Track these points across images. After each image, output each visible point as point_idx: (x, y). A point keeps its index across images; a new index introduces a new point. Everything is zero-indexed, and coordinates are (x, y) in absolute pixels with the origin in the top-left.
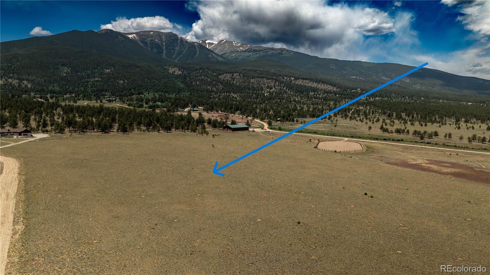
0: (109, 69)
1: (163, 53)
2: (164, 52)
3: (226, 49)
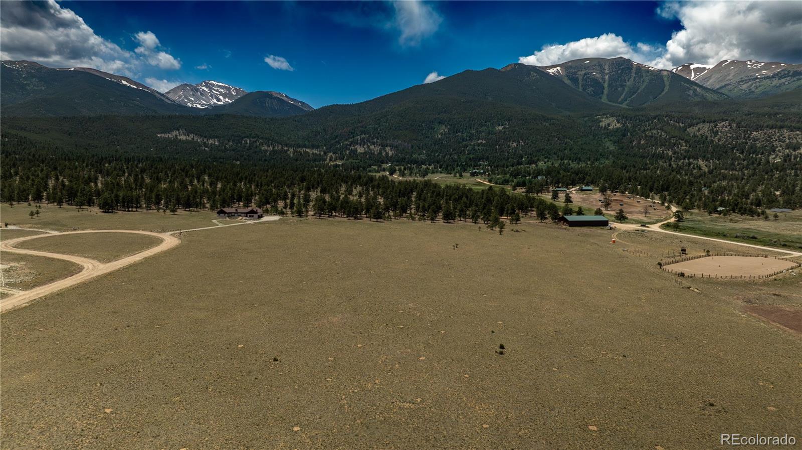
0: (502, 125)
1: (603, 93)
2: (606, 91)
3: (730, 77)
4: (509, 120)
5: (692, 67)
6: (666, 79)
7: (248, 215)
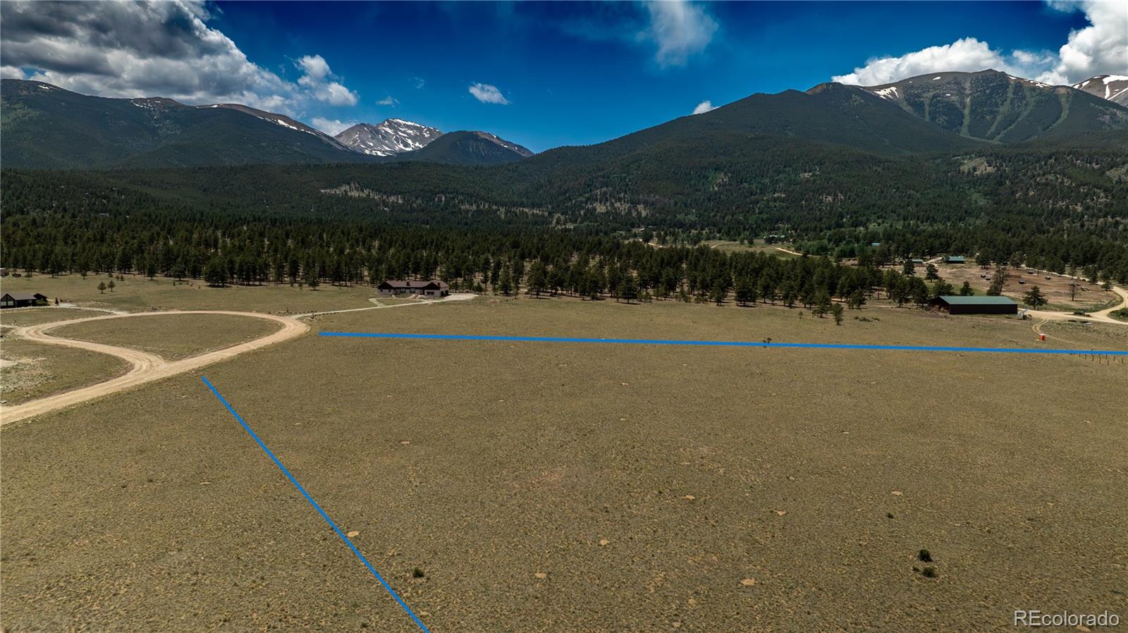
1: (961, 124)
2: (966, 121)
4: (821, 164)
5: (1106, 81)
6: (1063, 100)
7: (426, 291)
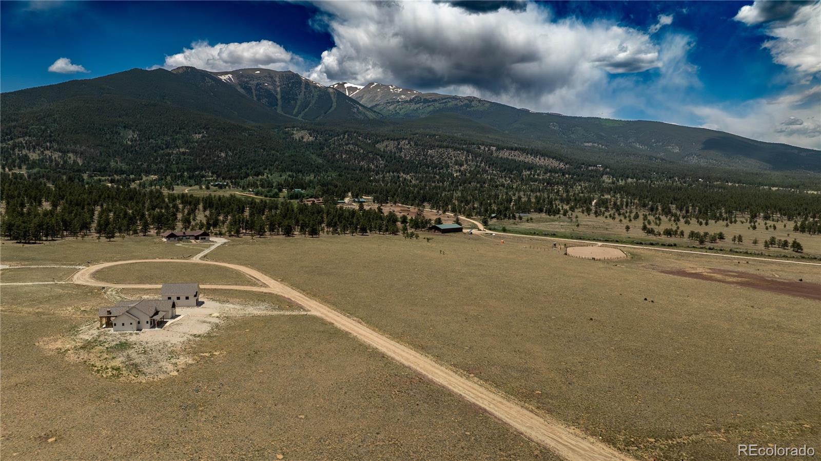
0: (199, 133)
1: (277, 105)
2: (280, 102)
3: (378, 98)
4: (206, 128)
5: (346, 86)
6: (332, 96)
